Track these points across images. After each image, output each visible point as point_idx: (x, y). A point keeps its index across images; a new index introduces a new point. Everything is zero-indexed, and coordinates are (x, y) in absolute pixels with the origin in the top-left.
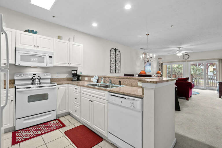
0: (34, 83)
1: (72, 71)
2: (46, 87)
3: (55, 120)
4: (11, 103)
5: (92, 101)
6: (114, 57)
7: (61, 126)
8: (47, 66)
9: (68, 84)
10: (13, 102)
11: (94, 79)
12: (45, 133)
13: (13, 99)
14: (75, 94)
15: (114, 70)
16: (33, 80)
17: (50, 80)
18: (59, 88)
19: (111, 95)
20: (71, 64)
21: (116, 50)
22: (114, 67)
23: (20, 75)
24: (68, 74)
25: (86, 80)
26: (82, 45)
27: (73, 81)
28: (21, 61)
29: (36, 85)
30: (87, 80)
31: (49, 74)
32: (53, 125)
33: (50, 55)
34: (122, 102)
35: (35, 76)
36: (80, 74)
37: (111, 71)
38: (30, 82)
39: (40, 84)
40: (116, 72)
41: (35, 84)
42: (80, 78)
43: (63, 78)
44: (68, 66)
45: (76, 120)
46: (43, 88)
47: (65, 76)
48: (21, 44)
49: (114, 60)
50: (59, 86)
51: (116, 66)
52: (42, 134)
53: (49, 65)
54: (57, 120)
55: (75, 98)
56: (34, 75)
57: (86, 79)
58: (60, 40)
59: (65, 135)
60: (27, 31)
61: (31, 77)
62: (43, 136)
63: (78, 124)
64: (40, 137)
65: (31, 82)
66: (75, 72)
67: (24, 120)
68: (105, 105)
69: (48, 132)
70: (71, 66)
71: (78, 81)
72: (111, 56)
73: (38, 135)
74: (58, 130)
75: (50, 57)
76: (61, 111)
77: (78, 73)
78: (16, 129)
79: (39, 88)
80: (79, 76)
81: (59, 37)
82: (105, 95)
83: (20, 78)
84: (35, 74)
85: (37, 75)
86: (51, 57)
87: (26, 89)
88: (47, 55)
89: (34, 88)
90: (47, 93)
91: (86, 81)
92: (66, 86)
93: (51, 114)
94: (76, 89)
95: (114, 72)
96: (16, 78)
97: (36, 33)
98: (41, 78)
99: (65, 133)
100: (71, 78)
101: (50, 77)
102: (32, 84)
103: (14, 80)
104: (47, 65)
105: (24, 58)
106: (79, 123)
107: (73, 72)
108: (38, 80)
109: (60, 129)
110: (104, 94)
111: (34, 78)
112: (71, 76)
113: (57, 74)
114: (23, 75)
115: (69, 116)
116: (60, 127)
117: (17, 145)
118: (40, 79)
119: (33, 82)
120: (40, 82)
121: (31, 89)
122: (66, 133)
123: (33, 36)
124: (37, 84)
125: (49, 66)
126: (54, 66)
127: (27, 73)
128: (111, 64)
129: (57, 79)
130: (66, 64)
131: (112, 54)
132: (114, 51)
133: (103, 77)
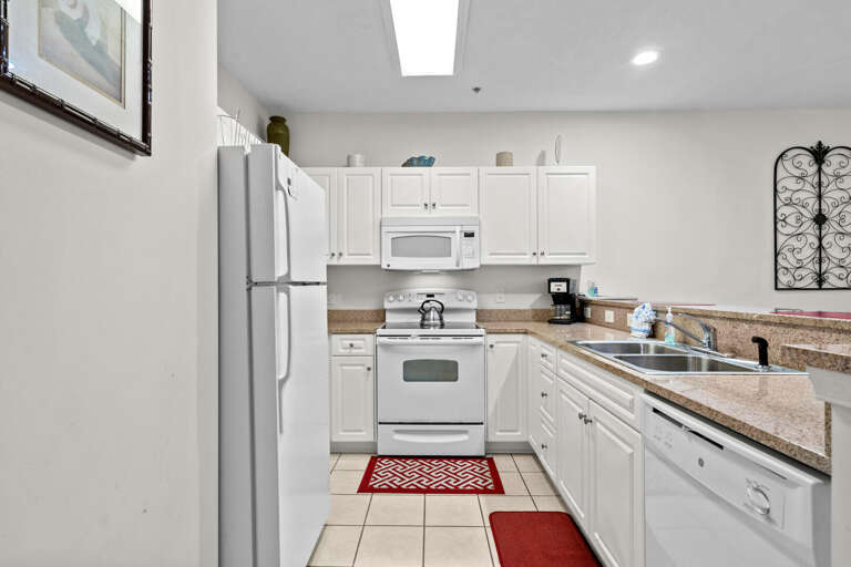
0: (426, 322)
1: (550, 281)
2: (450, 340)
3: (481, 458)
4: (368, 375)
5: (586, 422)
6: (807, 195)
7: (489, 487)
8: (460, 268)
9: (526, 333)
10: (372, 371)
11: (634, 319)
12: (437, 491)
13: (370, 365)
14: (544, 376)
15: (803, 272)
16: (423, 311)
17: (474, 314)
18: (492, 346)
19: (655, 411)
20: (543, 254)
21: (827, 151)
22: (808, 253)
23: (396, 297)
24: (538, 296)
25: (607, 320)
26: (592, 169)
27: (552, 322)
28: (393, 255)
29: (432, 331)
30: (611, 320)
31: (471, 296)
32: (468, 474)
33: (469, 229)
34: (701, 462)
35: (428, 301)
36: (589, 296)
37: (784, 279)
38: (415, 321)
39: (442, 326)
40: (820, 279)
41: (429, 326)
42: (588, 312)
43: (520, 311)
44: (534, 262)
45: (547, 485)
46: (443, 340)
47: (528, 302)
48: (393, 205)
49: (808, 214)
50: (492, 339)
51: (820, 247)
52: (428, 491)
53: (467, 264)
54: (484, 462)
55: (543, 395)
56: (428, 296)
57: (609, 316)
58: (503, 167)
59: (488, 524)
60: (409, 163)
61: (417, 303)
62: (430, 497)
63: (549, 505)
64: (420, 497)
65: (419, 320)
66: (563, 288)
67: (397, 432)
68: (632, 455)
69: (447, 491)
70: (543, 261)
71: (573, 326)
72: (782, 196)
73: (418, 491)
74: (473, 498)
75: (467, 235)
76: (501, 431)
77: (583, 290)
78: (380, 453)
79: (430, 341)
80: (585, 303)
81: (502, 159)
82: (632, 401)
83: (396, 305)
84: (432, 296)
85: (436, 298)
86: (472, 235)
87: (398, 340)
88: (458, 229)
89: (418, 340)
90: (456, 359)
91: (608, 326)
92: (518, 342)
93: (465, 432)
94: (543, 356)
95: (809, 281)
96: (387, 305)
97: (429, 162)
98: (445, 306)
99: (492, 516)
100: (549, 311)
101: (474, 305)
102: (422, 326)
103: (384, 311)
104: (458, 265)
105: (400, 245)
106: (555, 499)
107: (554, 287)
108: (437, 316)
109: (482, 497)
110: (630, 397)
111: (426, 305)
112: (548, 304)
113: (499, 295)
114: (401, 298)
115: (530, 459)
116: (485, 491)
117: (366, 497)
118: (442, 311)
119: (423, 319)
120: (441, 319)
121: (410, 340)
122: (495, 518)
123: (420, 175)
124: (435, 326)
125: (466, 267)
126: (482, 266)
127: (411, 291)
128: (781, 239)
129: (500, 311)
130: (525, 254)
131: (787, 183)
132: (806, 160)
133: (675, 313)
